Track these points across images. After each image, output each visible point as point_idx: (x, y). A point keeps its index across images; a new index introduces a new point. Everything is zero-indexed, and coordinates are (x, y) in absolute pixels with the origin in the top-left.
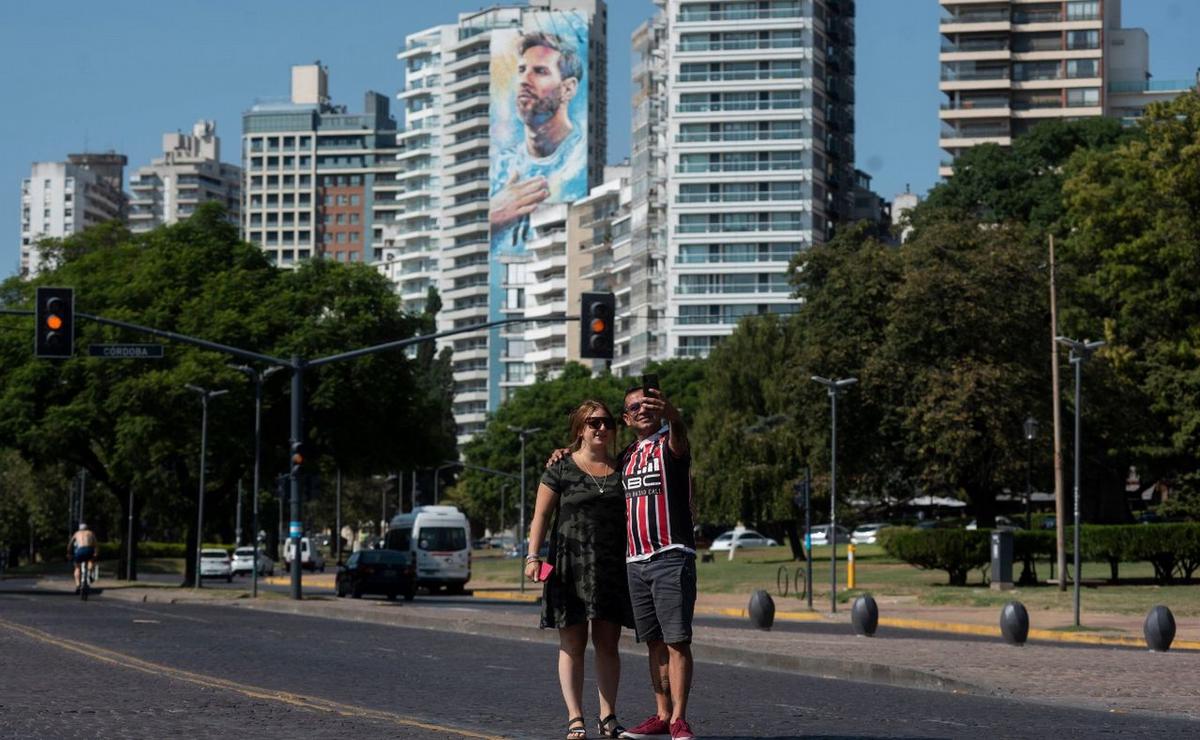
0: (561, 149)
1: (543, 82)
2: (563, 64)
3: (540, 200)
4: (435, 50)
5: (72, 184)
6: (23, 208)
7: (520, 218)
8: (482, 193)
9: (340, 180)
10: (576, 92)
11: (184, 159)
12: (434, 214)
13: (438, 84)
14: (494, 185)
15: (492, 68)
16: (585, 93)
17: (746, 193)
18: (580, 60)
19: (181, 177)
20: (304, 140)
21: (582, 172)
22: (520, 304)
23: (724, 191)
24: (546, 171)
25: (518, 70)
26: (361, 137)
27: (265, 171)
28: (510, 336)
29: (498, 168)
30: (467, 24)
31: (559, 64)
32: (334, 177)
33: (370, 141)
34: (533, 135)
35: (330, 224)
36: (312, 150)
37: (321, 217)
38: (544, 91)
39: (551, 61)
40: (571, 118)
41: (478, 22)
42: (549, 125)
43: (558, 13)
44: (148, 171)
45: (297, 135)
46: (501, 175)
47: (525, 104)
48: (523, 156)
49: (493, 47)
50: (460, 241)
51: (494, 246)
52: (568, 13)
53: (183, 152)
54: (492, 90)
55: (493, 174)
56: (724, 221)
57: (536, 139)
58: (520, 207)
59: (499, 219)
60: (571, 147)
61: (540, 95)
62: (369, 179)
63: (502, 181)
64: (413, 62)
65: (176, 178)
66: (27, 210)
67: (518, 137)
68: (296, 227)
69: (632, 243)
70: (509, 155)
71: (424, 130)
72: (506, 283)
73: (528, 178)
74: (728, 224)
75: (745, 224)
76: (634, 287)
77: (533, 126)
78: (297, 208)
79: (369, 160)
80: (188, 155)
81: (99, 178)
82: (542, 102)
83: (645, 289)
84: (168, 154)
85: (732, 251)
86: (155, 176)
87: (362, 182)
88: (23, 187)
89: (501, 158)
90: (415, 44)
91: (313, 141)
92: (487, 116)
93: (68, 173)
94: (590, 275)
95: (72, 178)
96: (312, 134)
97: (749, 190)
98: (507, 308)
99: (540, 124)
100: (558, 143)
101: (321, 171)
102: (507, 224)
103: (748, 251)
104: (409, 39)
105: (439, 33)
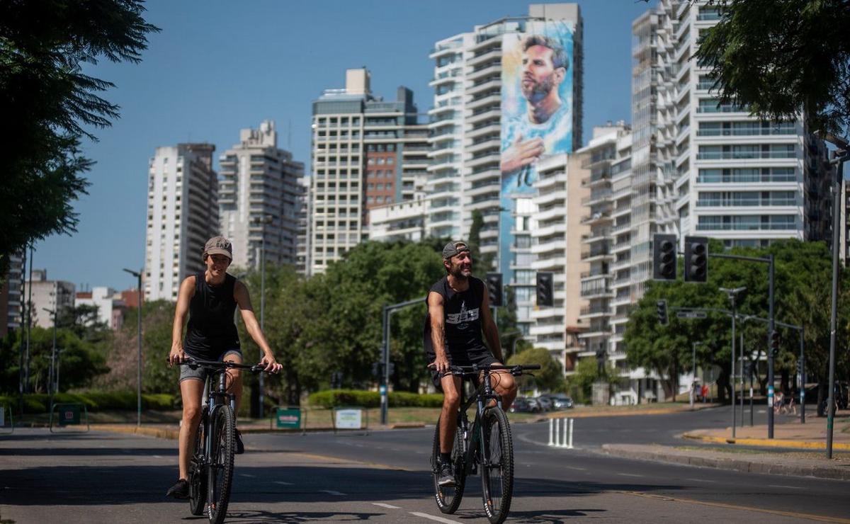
0: (553, 118)
1: (540, 71)
2: (555, 58)
3: (537, 155)
4: (458, 51)
5: (182, 161)
6: (149, 176)
7: (523, 168)
8: (496, 150)
9: (379, 147)
10: (564, 78)
11: (254, 145)
12: (455, 165)
13: (460, 75)
14: (504, 143)
15: (503, 61)
16: (571, 79)
17: (751, 129)
18: (567, 56)
19: (253, 157)
20: (355, 119)
21: (568, 135)
22: (525, 227)
23: (734, 127)
24: (542, 134)
25: (522, 62)
26: (395, 118)
27: (328, 140)
28: (517, 250)
29: (507, 132)
30: (483, 32)
31: (552, 58)
32: (375, 145)
33: (401, 120)
34: (533, 108)
35: (371, 177)
36: (360, 127)
37: (366, 173)
38: (541, 77)
39: (546, 56)
40: (560, 97)
41: (492, 30)
42: (544, 101)
43: (551, 23)
44: (231, 153)
45: (351, 116)
46: (510, 136)
47: (527, 86)
48: (525, 123)
49: (505, 47)
50: (476, 184)
51: (503, 187)
52: (558, 23)
53: (254, 141)
54: (503, 76)
55: (503, 136)
56: (734, 151)
57: (535, 112)
58: (522, 159)
59: (507, 168)
60: (560, 117)
61: (538, 80)
62: (400, 147)
63: (510, 140)
64: (440, 61)
65: (249, 158)
66: (152, 178)
67: (522, 110)
68: (349, 179)
69: (632, 177)
70: (515, 122)
71: (449, 107)
72: (515, 213)
73: (529, 139)
74: (737, 153)
75: (751, 152)
76: (633, 208)
77: (533, 102)
78: (349, 166)
79: (400, 133)
80: (257, 143)
81: (198, 159)
82: (539, 85)
83: (648, 209)
84: (244, 143)
85: (740, 174)
86: (235, 156)
87: (395, 149)
88: (150, 162)
89: (509, 125)
90: (441, 48)
91: (361, 121)
92: (499, 94)
93: (180, 154)
94: (588, 204)
95: (182, 157)
96: (361, 115)
97: (753, 127)
98: (515, 230)
99: (538, 101)
100: (551, 114)
101: (367, 141)
102: (513, 172)
103: (753, 174)
104: (438, 44)
105: (461, 40)
